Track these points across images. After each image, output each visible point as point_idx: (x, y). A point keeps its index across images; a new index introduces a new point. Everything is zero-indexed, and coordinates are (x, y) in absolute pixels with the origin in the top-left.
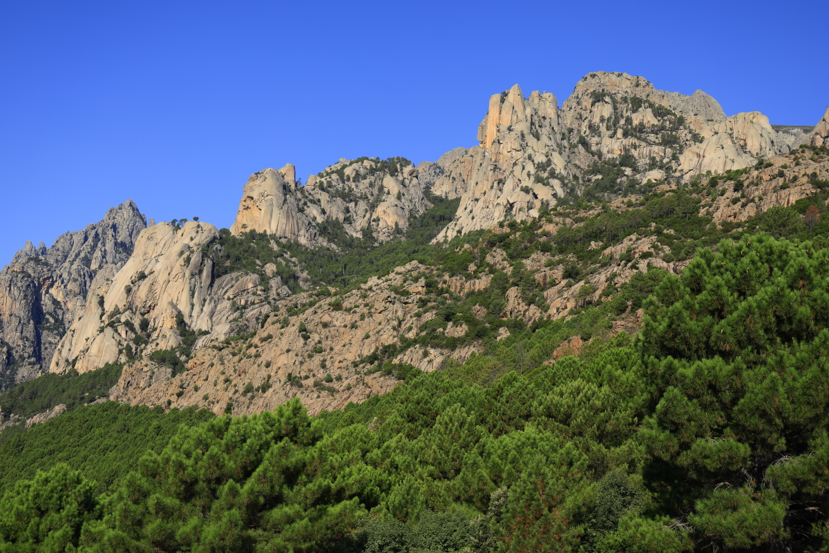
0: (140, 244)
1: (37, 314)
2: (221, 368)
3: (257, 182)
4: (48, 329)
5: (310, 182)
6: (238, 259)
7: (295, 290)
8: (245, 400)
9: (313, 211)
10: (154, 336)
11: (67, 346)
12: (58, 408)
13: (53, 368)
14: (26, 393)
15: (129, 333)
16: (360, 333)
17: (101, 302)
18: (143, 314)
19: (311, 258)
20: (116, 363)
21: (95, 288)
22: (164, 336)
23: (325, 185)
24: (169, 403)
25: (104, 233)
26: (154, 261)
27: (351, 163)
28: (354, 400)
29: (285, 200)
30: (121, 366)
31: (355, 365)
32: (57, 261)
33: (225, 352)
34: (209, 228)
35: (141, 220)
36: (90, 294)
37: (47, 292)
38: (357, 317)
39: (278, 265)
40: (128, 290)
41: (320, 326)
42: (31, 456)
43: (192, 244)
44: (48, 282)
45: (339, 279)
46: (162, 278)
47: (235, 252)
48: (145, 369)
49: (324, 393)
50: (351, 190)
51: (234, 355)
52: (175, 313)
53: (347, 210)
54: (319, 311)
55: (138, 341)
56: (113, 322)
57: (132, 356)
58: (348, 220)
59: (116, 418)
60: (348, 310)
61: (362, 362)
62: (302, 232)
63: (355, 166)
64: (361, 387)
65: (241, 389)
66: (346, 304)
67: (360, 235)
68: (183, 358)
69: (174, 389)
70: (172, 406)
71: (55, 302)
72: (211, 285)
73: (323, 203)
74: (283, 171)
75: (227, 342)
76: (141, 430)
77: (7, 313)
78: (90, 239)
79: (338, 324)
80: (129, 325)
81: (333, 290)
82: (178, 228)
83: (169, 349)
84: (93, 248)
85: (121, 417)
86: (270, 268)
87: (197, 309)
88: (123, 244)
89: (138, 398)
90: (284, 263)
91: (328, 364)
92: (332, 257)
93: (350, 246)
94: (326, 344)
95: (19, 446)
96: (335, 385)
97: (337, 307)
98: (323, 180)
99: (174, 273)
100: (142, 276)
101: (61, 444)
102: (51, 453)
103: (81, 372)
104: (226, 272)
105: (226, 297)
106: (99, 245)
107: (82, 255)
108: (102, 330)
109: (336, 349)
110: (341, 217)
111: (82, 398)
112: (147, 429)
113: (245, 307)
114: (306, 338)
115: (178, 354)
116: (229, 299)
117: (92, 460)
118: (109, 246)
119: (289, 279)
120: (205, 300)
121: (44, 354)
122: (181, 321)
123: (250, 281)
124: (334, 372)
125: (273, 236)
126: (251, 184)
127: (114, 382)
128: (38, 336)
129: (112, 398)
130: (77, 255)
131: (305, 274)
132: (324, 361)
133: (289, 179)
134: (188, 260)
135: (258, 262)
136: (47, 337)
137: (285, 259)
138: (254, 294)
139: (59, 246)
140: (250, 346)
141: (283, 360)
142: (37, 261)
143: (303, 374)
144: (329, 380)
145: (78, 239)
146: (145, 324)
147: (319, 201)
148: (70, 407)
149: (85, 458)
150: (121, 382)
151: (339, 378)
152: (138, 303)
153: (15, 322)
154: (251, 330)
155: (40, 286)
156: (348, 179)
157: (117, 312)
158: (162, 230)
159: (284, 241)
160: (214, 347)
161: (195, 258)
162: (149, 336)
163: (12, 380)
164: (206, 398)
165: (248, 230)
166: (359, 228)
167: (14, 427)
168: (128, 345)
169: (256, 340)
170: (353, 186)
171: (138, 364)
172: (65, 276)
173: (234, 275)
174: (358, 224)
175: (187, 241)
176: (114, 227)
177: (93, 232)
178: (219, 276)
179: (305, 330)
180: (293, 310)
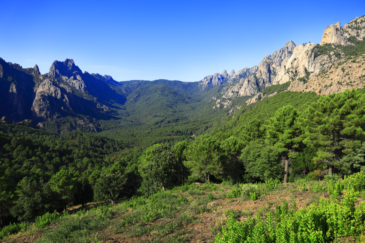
0: (295, 51)
1: (269, 71)
2: (318, 81)
3: (328, 29)
4: (272, 74)
5: (345, 26)
6: (322, 52)
7: (339, 58)
8: (325, 89)
9: (346, 35)
10: (299, 74)
11: (277, 78)
12: (275, 93)
13: (274, 84)
14: (268, 89)
15: (292, 74)
16: (362, 69)
17: (285, 67)
18: (295, 69)
19: (345, 49)
20: (289, 81)
21: (283, 64)
22: (301, 74)
23: (350, 26)
24: (304, 90)
25: (285, 50)
26: (298, 55)
27: (359, 18)
28: (359, 87)
29: (337, 33)
30: (290, 82)
31: (360, 78)
32: (273, 58)
33: (319, 77)
34: (314, 44)
35: (294, 44)
36: (282, 65)
37: (271, 66)
38: (361, 64)
39: (334, 52)
40: (292, 63)
41: (348, 68)
42: (270, 104)
43: (309, 49)
44: (272, 63)
45: (354, 53)
46: (300, 59)
47: (321, 50)
48: (297, 82)
49: (349, 86)
50: (359, 26)
51: (321, 77)
52: (304, 68)
53: (358, 33)
54: (348, 63)
55: (294, 76)
56: (288, 72)
57: (293, 80)
58: (358, 36)
59: (290, 95)
60: (358, 62)
61: (362, 77)
62: (342, 41)
63: (361, 18)
64: (362, 84)
65: (324, 86)
66: (357, 61)
67: (362, 40)
68: (307, 79)
69: (305, 87)
70: (304, 91)
71: (274, 68)
72: (314, 60)
73: (349, 32)
74: (336, 24)
75: (320, 74)
76: (296, 97)
77: (263, 71)
78: (281, 52)
79: (354, 66)
80: (292, 72)
81: (352, 57)
82: (305, 45)
83: (303, 77)
84: (282, 54)
85: (291, 94)
86: (332, 53)
87: (310, 66)
88: (290, 52)
89: (295, 90)
90: (336, 51)
91: (351, 78)
92: (352, 47)
93: (358, 43)
94: (350, 73)
95: (268, 102)
96: (353, 84)
97: (354, 62)
98: (350, 25)
99: (304, 58)
100: (295, 59)
101: (277, 101)
102: (275, 103)
103: (280, 84)
104: (318, 56)
105: (318, 62)
106: (284, 53)
107: (280, 56)
108: (285, 74)
109: (354, 74)
110: (355, 35)
111: (281, 90)
112: (298, 97)
113: (324, 64)
114: (344, 71)
115: (305, 78)
116: (319, 63)
117: (285, 105)
118: (286, 53)
119: (338, 55)
120: (312, 64)
121: (271, 80)
122: (306, 70)
123: (326, 57)
124: (353, 80)
125: (333, 44)
126: (326, 30)
127: (289, 86)
128: (270, 76)
129: (288, 90)
130: (278, 56)
131: (343, 53)
132: (350, 77)
133: (338, 27)
134: (308, 54)
135: (328, 52)
136: (272, 76)
137: (336, 50)
138: (327, 61)
139: (274, 54)
140: (326, 75)
141: (336, 78)
142: (269, 59)
143: (342, 81)
144: (351, 82)
145: (278, 52)
146: (296, 72)
147: (348, 31)
148: (278, 92)
149: (283, 104)
150: (290, 86)
151: (354, 82)
152: (294, 66)
153: (264, 73)
154: (326, 71)
155: (270, 65)
156: (358, 23)
157: (289, 69)
158: (300, 47)
159: (336, 45)
160: (316, 76)
161: (310, 53)
162: (297, 74)
163: (265, 87)
164: (313, 89)
165: (325, 43)
166: (362, 37)
167: (266, 97)
168: (292, 77)
169: (328, 73)
170: (360, 25)
171: (295, 81)
172: (276, 61)
173: (321, 56)
174: (361, 36)
175: (307, 49)
176: (287, 48)
177: (282, 50)
178: (316, 57)
179: (343, 69)
180: (339, 64)
